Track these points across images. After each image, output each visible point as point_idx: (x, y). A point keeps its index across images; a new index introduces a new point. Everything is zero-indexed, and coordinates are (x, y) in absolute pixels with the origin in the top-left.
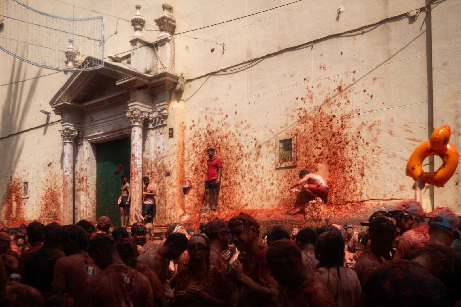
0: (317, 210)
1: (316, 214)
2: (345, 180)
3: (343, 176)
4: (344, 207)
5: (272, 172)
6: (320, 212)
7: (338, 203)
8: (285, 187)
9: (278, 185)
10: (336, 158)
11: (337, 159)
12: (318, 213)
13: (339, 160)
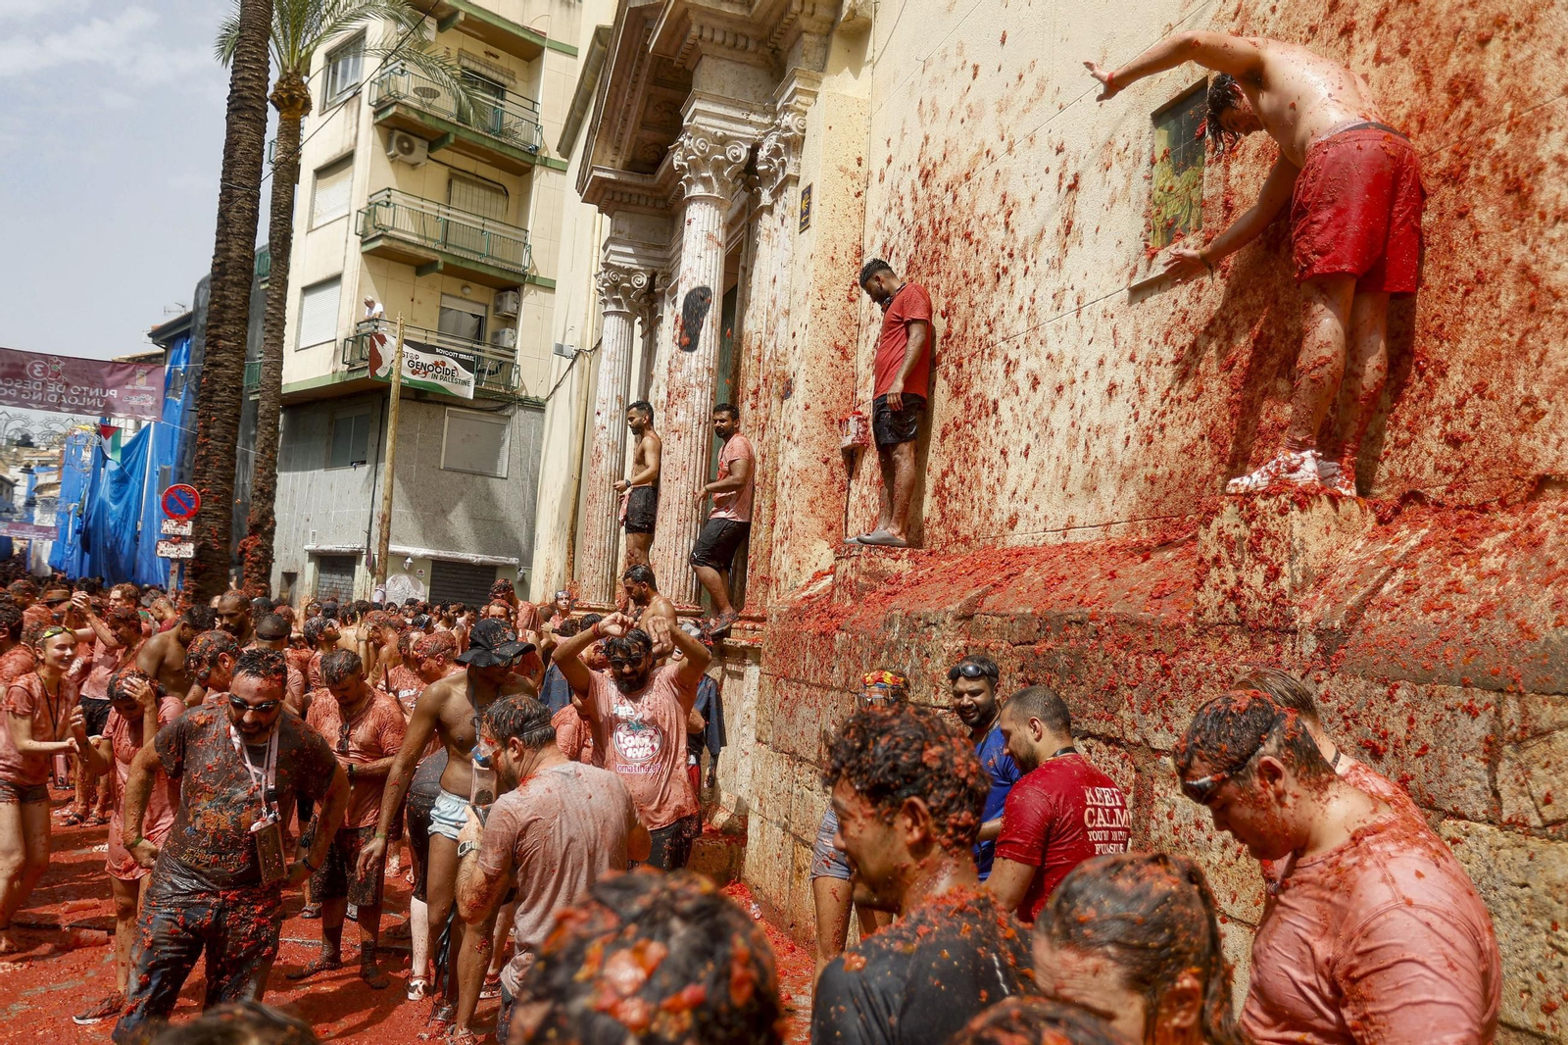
0: (1268, 552)
1: (1257, 579)
2: (1529, 288)
3: (1516, 259)
4: (1503, 529)
5: (1116, 320)
6: (1285, 568)
7: (1468, 494)
8: (1163, 400)
9: (1135, 392)
10: (1467, 122)
11: (1477, 124)
12: (1274, 574)
13: (1489, 135)
